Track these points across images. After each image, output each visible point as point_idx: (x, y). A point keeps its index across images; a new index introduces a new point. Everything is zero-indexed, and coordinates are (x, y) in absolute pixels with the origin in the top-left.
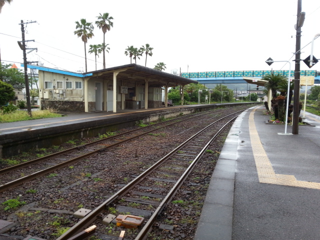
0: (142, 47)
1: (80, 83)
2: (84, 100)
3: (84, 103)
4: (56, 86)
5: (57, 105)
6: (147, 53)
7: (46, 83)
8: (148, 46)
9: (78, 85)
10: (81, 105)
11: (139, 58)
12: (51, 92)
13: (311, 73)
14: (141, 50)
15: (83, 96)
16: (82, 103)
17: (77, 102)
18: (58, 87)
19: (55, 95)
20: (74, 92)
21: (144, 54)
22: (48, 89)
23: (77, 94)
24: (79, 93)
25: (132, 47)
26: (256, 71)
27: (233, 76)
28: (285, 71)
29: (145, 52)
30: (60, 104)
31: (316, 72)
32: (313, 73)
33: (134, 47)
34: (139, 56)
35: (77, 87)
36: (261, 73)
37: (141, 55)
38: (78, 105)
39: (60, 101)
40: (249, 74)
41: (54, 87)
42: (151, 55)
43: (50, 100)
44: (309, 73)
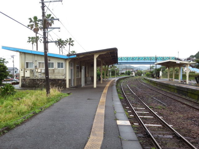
0: (67, 40)
1: (62, 64)
2: (65, 77)
3: (66, 80)
4: (38, 66)
5: (38, 82)
6: (69, 44)
7: (27, 63)
8: (70, 39)
9: (60, 65)
10: (63, 82)
11: (64, 47)
12: (32, 71)
13: (172, 58)
14: (66, 42)
15: (65, 74)
16: (64, 80)
17: (59, 80)
18: (39, 67)
19: (36, 74)
20: (56, 71)
21: (68, 45)
22: (29, 68)
23: (59, 73)
24: (61, 72)
25: (60, 40)
26: (141, 57)
27: (126, 60)
28: (158, 57)
29: (68, 43)
30: (41, 82)
31: (175, 58)
32: (173, 59)
33: (62, 40)
34: (64, 46)
35: (59, 67)
36: (144, 58)
37: (66, 45)
38: (60, 82)
39: (41, 79)
40: (137, 59)
41: (36, 67)
42: (72, 45)
43: (31, 78)
44: (171, 58)
